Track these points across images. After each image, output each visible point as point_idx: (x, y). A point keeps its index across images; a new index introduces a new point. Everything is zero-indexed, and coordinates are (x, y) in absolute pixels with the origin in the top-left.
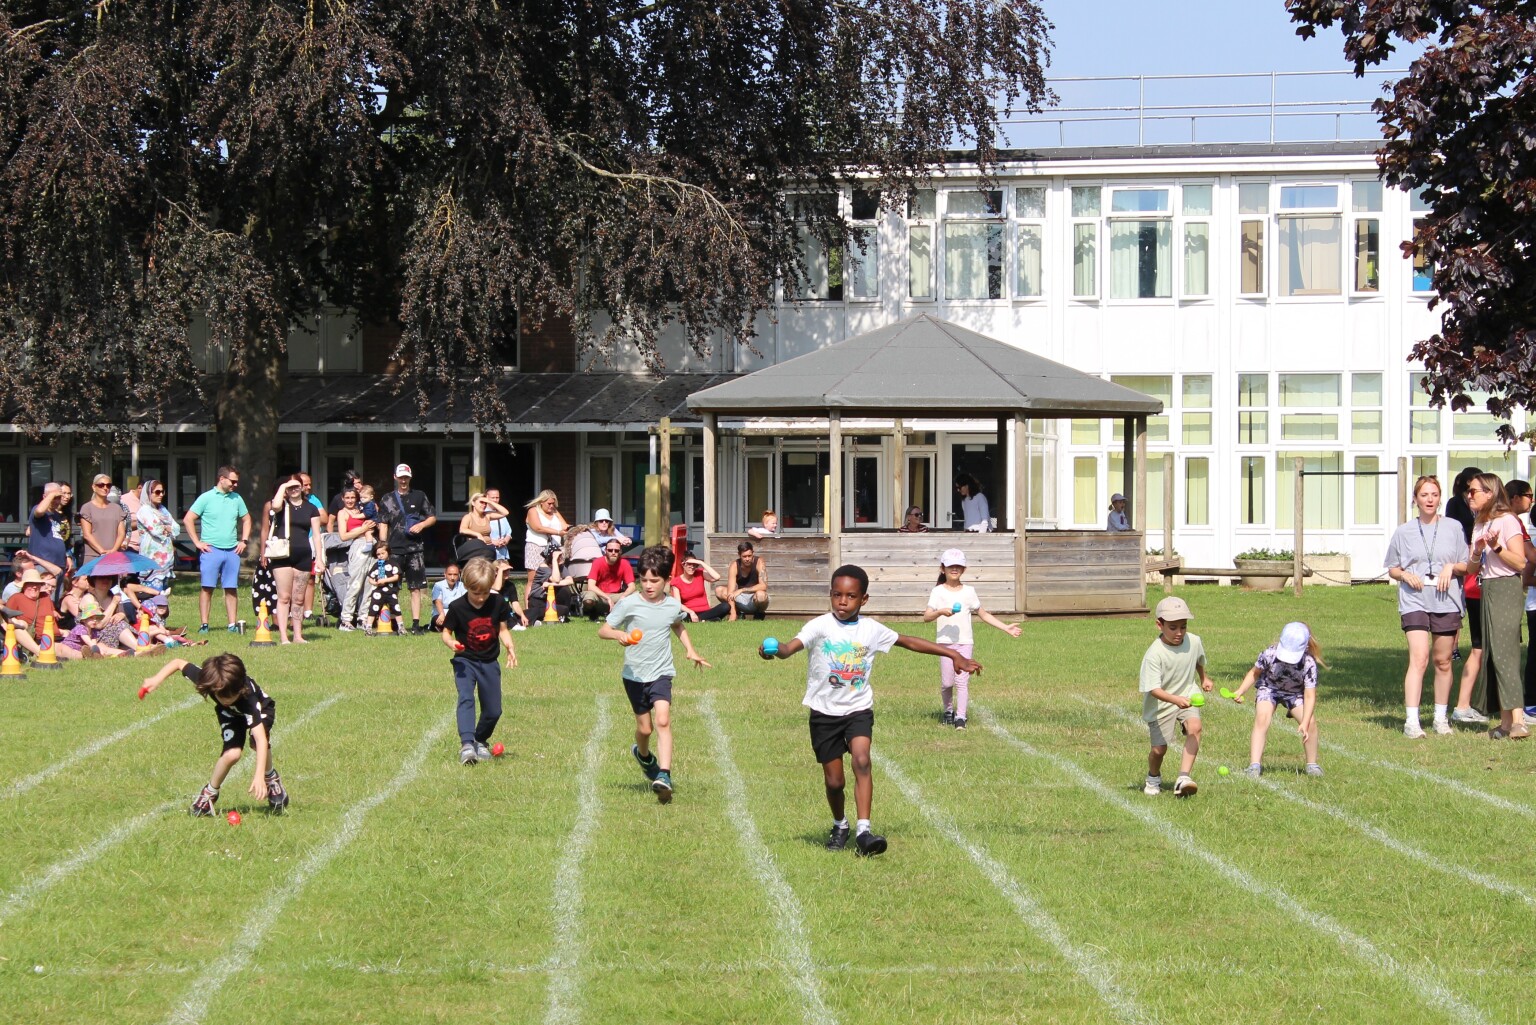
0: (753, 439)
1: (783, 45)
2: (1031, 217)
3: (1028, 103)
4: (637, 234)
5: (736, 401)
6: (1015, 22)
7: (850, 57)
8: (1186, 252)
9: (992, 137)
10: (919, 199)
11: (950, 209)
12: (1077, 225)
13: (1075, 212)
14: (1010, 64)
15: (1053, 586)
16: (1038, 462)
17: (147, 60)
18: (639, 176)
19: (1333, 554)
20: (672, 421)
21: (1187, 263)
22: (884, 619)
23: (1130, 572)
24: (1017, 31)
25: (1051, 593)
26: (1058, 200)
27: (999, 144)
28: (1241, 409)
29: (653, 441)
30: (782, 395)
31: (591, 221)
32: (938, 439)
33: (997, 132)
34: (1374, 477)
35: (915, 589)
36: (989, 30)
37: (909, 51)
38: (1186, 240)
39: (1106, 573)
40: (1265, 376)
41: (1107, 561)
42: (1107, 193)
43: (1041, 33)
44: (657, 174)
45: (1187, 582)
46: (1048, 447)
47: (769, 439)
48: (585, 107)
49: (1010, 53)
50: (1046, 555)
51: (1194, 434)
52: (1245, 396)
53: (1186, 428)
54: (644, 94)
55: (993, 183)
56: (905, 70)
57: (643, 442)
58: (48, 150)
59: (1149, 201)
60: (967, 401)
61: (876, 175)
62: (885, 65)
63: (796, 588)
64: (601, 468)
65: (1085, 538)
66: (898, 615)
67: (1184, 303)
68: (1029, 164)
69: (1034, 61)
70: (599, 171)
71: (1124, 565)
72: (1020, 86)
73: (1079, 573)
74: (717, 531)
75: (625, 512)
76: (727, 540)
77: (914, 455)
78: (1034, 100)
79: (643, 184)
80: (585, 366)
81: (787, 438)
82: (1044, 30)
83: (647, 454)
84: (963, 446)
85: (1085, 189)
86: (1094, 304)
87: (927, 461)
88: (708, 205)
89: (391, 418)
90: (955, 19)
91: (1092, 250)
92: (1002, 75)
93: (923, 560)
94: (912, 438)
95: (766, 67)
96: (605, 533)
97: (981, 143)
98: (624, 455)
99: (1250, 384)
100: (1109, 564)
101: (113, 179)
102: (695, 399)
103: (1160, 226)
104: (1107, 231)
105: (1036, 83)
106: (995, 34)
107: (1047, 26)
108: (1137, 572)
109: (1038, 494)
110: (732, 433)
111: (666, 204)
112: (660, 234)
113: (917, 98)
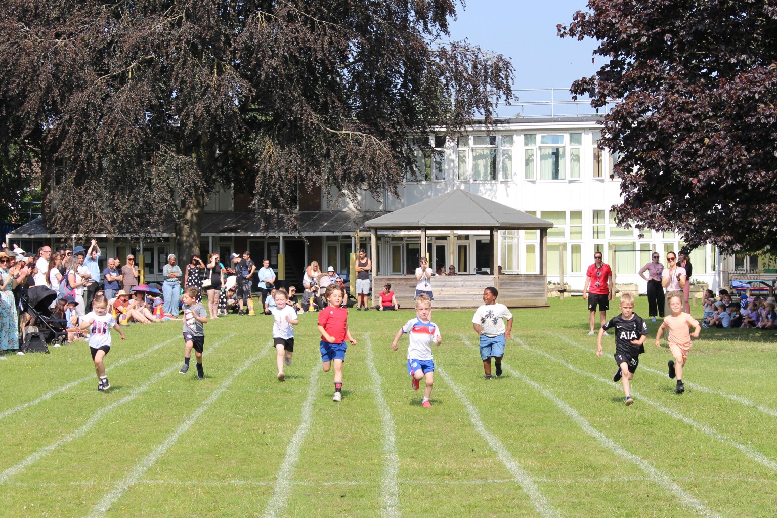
0: (394, 238)
1: (405, 78)
2: (507, 147)
3: (506, 100)
4: (347, 155)
5: (385, 224)
6: (500, 68)
7: (434, 82)
8: (571, 161)
9: (491, 114)
10: (462, 139)
11: (474, 144)
12: (527, 150)
13: (526, 144)
14: (498, 84)
15: (510, 297)
16: (510, 247)
17: (150, 89)
18: (347, 132)
19: (631, 284)
20: (360, 231)
21: (571, 165)
22: (442, 310)
23: (540, 291)
24: (500, 71)
25: (509, 299)
26: (519, 139)
27: (494, 117)
28: (594, 225)
29: (353, 239)
30: (402, 222)
31: (328, 150)
32: (470, 238)
33: (493, 112)
34: (648, 253)
35: (455, 298)
36: (490, 71)
37: (456, 79)
38: (571, 155)
39: (531, 291)
40: (604, 211)
41: (531, 286)
42: (539, 137)
43: (510, 72)
44: (353, 130)
45: (572, 296)
46: (515, 241)
47: (401, 239)
48: (326, 104)
49: (497, 80)
50: (507, 284)
51: (575, 235)
52: (596, 220)
53: (572, 233)
54: (348, 97)
55: (493, 132)
56: (455, 87)
57: (349, 240)
58: (112, 127)
59: (556, 140)
60: (474, 223)
61: (444, 130)
62: (447, 85)
63: (408, 297)
64: (332, 250)
65: (522, 278)
66: (448, 308)
67: (570, 182)
68: (507, 125)
69: (507, 83)
70: (330, 130)
71: (538, 288)
72: (501, 93)
73: (520, 291)
74: (377, 275)
75: (342, 268)
76: (381, 279)
77: (460, 245)
78: (508, 98)
79: (348, 135)
80: (325, 207)
81: (408, 238)
82: (511, 71)
83: (351, 244)
84: (480, 241)
85: (529, 136)
86: (533, 182)
87: (466, 247)
88: (375, 143)
89: (246, 230)
90: (475, 67)
91: (533, 160)
92: (494, 89)
93: (458, 286)
94: (460, 237)
95: (399, 86)
96: (332, 276)
97: (487, 117)
98: (341, 244)
99: (597, 214)
100: (532, 288)
101: (136, 139)
102: (368, 223)
103: (561, 151)
104: (538, 152)
105: (509, 93)
106: (492, 73)
107: (512, 69)
108: (544, 291)
109: (510, 260)
110: (383, 236)
111: (358, 142)
112: (356, 154)
113: (460, 98)
